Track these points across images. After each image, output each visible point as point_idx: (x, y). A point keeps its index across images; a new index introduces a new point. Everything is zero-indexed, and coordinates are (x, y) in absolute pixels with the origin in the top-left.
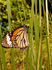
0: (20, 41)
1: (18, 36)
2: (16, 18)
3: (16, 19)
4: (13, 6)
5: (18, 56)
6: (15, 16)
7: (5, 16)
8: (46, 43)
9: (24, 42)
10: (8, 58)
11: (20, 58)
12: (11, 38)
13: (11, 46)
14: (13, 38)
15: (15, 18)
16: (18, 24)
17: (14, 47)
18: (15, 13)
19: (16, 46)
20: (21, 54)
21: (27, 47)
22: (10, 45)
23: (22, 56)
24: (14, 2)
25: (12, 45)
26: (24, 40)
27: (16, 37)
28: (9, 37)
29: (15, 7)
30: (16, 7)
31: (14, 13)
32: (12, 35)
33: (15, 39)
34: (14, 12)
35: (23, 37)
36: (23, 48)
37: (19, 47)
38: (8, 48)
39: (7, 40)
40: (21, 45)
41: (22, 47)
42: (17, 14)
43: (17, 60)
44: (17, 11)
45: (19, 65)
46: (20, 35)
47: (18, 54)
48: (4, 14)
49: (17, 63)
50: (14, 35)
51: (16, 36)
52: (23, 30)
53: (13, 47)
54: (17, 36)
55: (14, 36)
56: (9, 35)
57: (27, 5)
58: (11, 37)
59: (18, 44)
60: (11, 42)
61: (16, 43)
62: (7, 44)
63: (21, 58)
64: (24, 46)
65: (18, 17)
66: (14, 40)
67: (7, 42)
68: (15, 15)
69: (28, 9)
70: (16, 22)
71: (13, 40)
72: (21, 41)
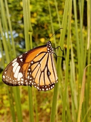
0: (40, 72)
1: (36, 62)
2: (47, 33)
3: (47, 35)
4: (43, 14)
5: (49, 102)
6: (46, 31)
9: (48, 76)
12: (21, 67)
13: (22, 82)
14: (25, 66)
15: (45, 35)
17: (27, 83)
18: (47, 26)
19: (30, 82)
21: (54, 84)
24: (45, 6)
25: (22, 80)
26: (48, 71)
27: (32, 64)
29: (46, 16)
31: (45, 26)
33: (30, 68)
34: (44, 24)
35: (47, 65)
36: (45, 86)
37: (36, 85)
38: (15, 86)
39: (14, 70)
41: (44, 84)
43: (48, 107)
46: (39, 61)
47: (50, 97)
49: (47, 113)
50: (27, 61)
51: (32, 62)
52: (46, 53)
54: (34, 63)
55: (28, 63)
56: (18, 61)
58: (21, 64)
59: (34, 79)
64: (48, 83)
66: (28, 71)
67: (13, 74)
68: (46, 28)
71: (25, 71)
72: (42, 72)
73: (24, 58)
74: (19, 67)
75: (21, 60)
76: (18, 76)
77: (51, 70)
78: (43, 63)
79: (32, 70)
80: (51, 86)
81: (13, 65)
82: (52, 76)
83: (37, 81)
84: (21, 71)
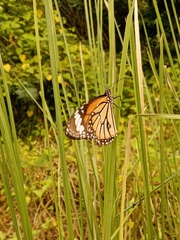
1: (97, 114)
2: (15, 54)
6: (13, 49)
8: (139, 136)
9: (108, 129)
12: (83, 119)
13: (84, 136)
14: (86, 118)
15: (11, 56)
17: (88, 137)
18: (14, 39)
19: (92, 135)
21: (113, 138)
22: (81, 133)
25: (84, 133)
26: (108, 123)
27: (92, 116)
28: (80, 116)
30: (17, 19)
31: (10, 40)
32: (85, 112)
33: (91, 120)
36: (104, 140)
39: (76, 123)
41: (104, 138)
42: (20, 43)
44: (21, 31)
46: (99, 113)
51: (92, 114)
52: (106, 103)
53: (86, 138)
55: (89, 114)
58: (83, 116)
59: (95, 131)
61: (92, 129)
62: (76, 131)
63: (38, 188)
68: (13, 44)
71: (87, 123)
72: (102, 125)
73: (86, 109)
76: (80, 129)
77: (111, 123)
78: (103, 114)
79: (93, 122)
80: (110, 140)
81: (75, 117)
83: (97, 134)
84: (82, 123)
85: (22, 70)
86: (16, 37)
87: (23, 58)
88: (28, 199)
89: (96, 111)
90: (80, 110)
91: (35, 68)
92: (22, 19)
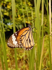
0: (25, 41)
7: (6, 12)
10: (8, 55)
11: (19, 55)
13: (17, 46)
16: (19, 21)
19: (21, 46)
20: (21, 52)
22: (15, 45)
23: (22, 54)
25: (17, 45)
26: (30, 40)
27: (21, 37)
28: (15, 37)
30: (18, 4)
32: (18, 35)
33: (21, 39)
37: (24, 47)
38: (13, 48)
40: (26, 45)
41: (28, 47)
42: (18, 11)
44: (19, 8)
45: (19, 62)
46: (25, 35)
47: (18, 51)
48: (5, 11)
51: (22, 36)
53: (18, 47)
54: (23, 36)
55: (20, 36)
56: (15, 35)
57: (28, 2)
58: (16, 37)
59: (23, 44)
60: (16, 42)
61: (21, 43)
62: (13, 44)
63: (21, 55)
64: (30, 46)
65: (19, 14)
66: (20, 40)
67: (13, 42)
69: (30, 6)
70: (17, 19)
72: (26, 41)
74: (15, 38)
75: (16, 34)
76: (15, 43)
77: (31, 39)
78: (27, 36)
79: (22, 40)
80: (31, 48)
81: (12, 37)
82: (32, 43)
84: (16, 40)
85: (18, 20)
86: (17, 10)
87: (19, 16)
88: (18, 59)
89: (23, 34)
90: (15, 34)
91: (22, 19)
92: (19, 4)
